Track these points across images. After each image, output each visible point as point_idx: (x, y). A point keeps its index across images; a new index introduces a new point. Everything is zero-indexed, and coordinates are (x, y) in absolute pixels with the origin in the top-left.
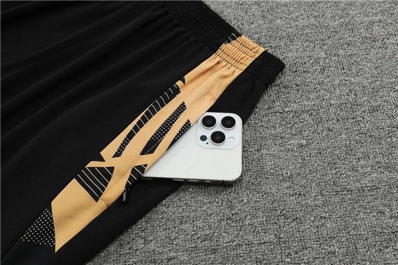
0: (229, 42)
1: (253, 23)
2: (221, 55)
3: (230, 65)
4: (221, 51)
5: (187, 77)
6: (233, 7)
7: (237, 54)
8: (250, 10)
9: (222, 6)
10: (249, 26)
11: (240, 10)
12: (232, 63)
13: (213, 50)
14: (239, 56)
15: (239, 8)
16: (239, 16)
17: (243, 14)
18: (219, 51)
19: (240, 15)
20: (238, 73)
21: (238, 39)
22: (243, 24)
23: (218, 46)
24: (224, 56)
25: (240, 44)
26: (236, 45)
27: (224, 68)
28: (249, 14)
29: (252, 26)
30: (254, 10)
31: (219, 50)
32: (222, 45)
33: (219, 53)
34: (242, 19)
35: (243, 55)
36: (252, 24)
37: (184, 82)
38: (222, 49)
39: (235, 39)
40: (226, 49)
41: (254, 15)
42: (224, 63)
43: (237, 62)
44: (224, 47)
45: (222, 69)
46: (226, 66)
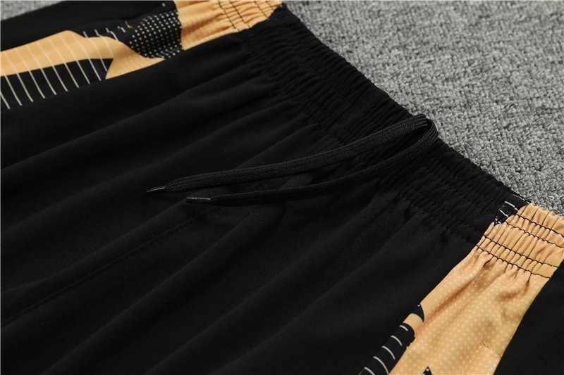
0: (503, 219)
1: (541, 167)
2: (489, 249)
3: (515, 267)
4: (488, 240)
5: (427, 304)
6: (489, 134)
7: (526, 244)
8: (528, 138)
9: (466, 132)
10: (535, 174)
11: (506, 140)
12: (519, 263)
13: (471, 239)
14: (531, 247)
15: (504, 136)
16: (507, 154)
17: (515, 149)
18: (483, 241)
19: (508, 151)
20: (538, 284)
21: (520, 212)
22: (519, 172)
23: (481, 230)
24: (498, 251)
25: (527, 222)
26: (519, 225)
27: (504, 276)
28: (529, 147)
29: (542, 175)
30: (536, 139)
31: (483, 237)
32: (490, 228)
33: (483, 246)
34: (516, 161)
35: (540, 245)
36: (540, 170)
37: (422, 317)
38: (490, 236)
39: (515, 213)
40: (499, 235)
41: (539, 150)
42: (499, 266)
43: (528, 261)
44: (494, 231)
45: (499, 278)
46: (504, 272)
